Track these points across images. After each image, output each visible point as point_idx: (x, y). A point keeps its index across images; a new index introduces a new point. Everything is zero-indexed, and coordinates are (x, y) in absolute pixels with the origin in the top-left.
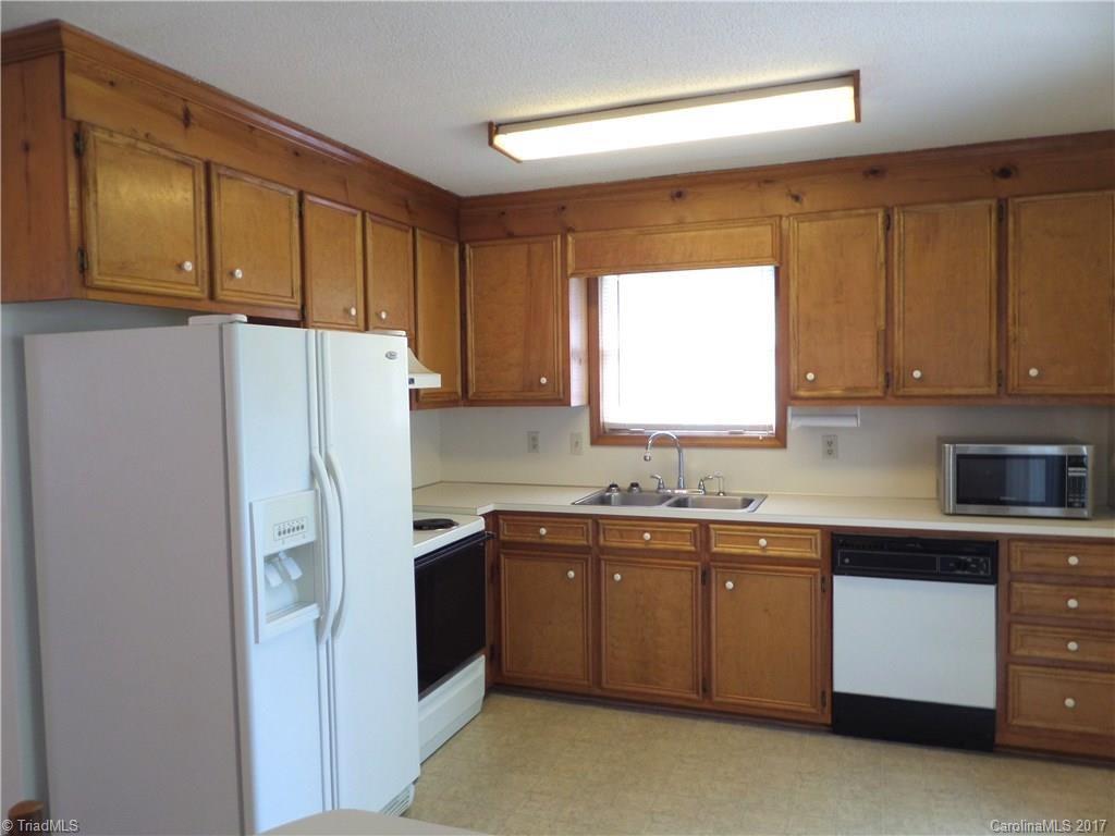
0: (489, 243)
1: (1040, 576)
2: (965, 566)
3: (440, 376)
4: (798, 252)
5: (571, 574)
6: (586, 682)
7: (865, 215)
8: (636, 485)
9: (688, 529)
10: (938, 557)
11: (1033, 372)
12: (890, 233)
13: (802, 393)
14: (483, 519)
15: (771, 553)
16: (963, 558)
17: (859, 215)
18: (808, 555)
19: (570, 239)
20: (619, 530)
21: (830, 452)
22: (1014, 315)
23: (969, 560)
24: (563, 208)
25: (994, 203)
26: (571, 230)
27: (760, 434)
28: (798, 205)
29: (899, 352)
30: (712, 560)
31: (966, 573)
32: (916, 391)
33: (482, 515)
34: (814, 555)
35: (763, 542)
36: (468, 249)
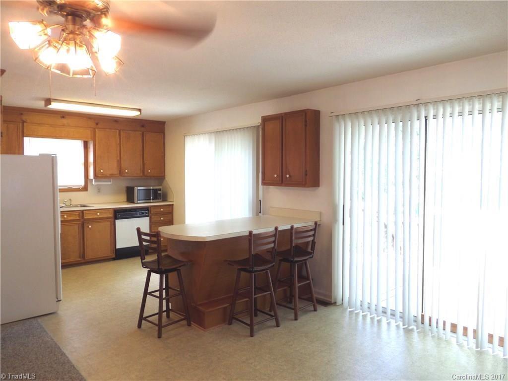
1: (156, 214)
2: (143, 213)
7: (114, 131)
9: (78, 212)
10: (138, 212)
11: (149, 171)
12: (120, 137)
13: (100, 176)
15: (100, 217)
18: (109, 216)
19: (25, 124)
21: (99, 192)
24: (22, 114)
25: (141, 133)
26: (25, 122)
27: (80, 187)
29: (123, 166)
31: (144, 215)
32: (127, 175)
34: (111, 216)
35: (99, 214)
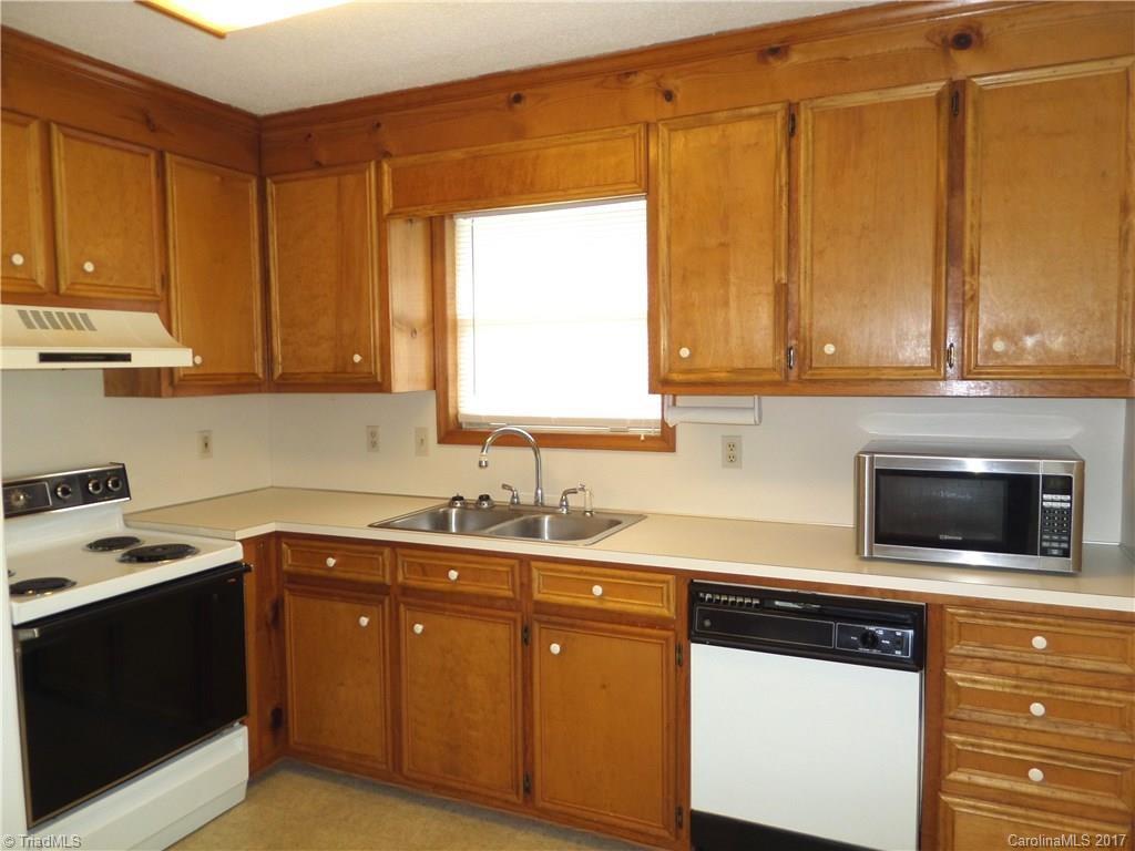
0: (293, 176)
1: (984, 663)
2: (873, 641)
3: (190, 350)
4: (670, 174)
5: (364, 621)
6: (384, 767)
7: (760, 115)
8: (487, 498)
9: (504, 567)
10: (836, 625)
12: (794, 141)
13: (675, 376)
14: (240, 545)
15: (609, 605)
16: (872, 628)
17: (751, 117)
18: (657, 611)
19: (386, 167)
20: (421, 564)
21: (729, 460)
22: (972, 257)
23: (881, 633)
24: (378, 125)
26: (387, 155)
27: (642, 432)
28: (668, 106)
29: (806, 316)
30: (536, 612)
31: (875, 651)
32: (829, 373)
33: (241, 541)
34: (665, 612)
35: (598, 590)
36: (271, 188)
